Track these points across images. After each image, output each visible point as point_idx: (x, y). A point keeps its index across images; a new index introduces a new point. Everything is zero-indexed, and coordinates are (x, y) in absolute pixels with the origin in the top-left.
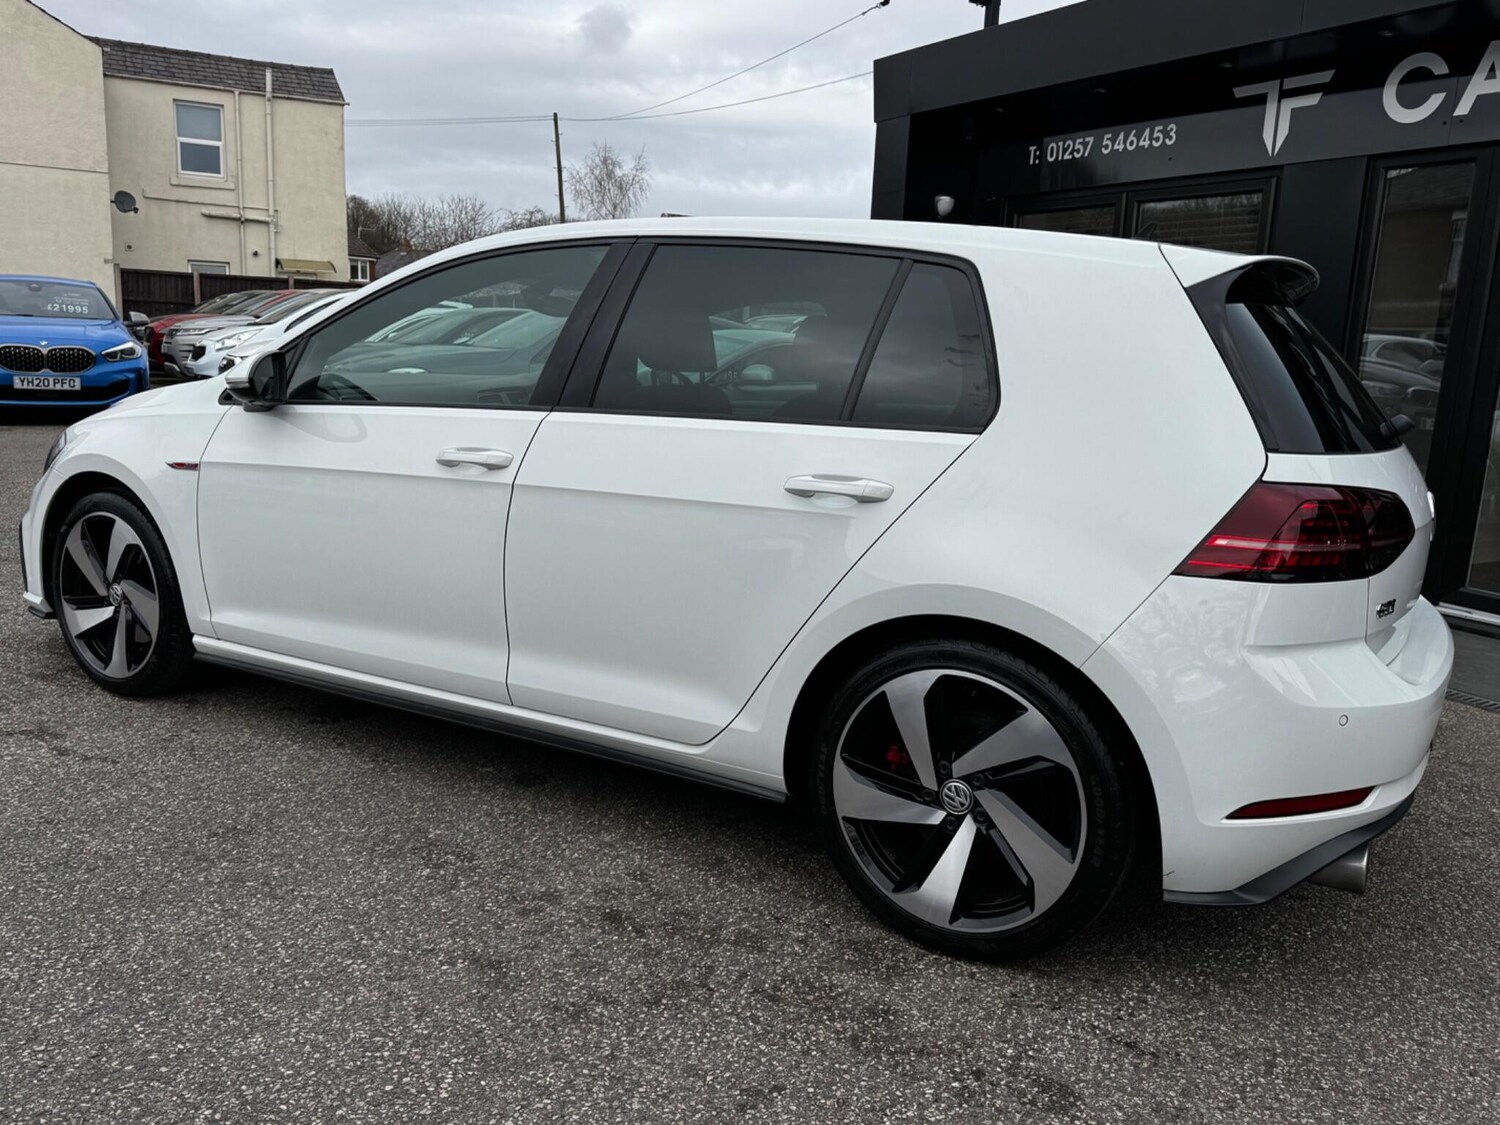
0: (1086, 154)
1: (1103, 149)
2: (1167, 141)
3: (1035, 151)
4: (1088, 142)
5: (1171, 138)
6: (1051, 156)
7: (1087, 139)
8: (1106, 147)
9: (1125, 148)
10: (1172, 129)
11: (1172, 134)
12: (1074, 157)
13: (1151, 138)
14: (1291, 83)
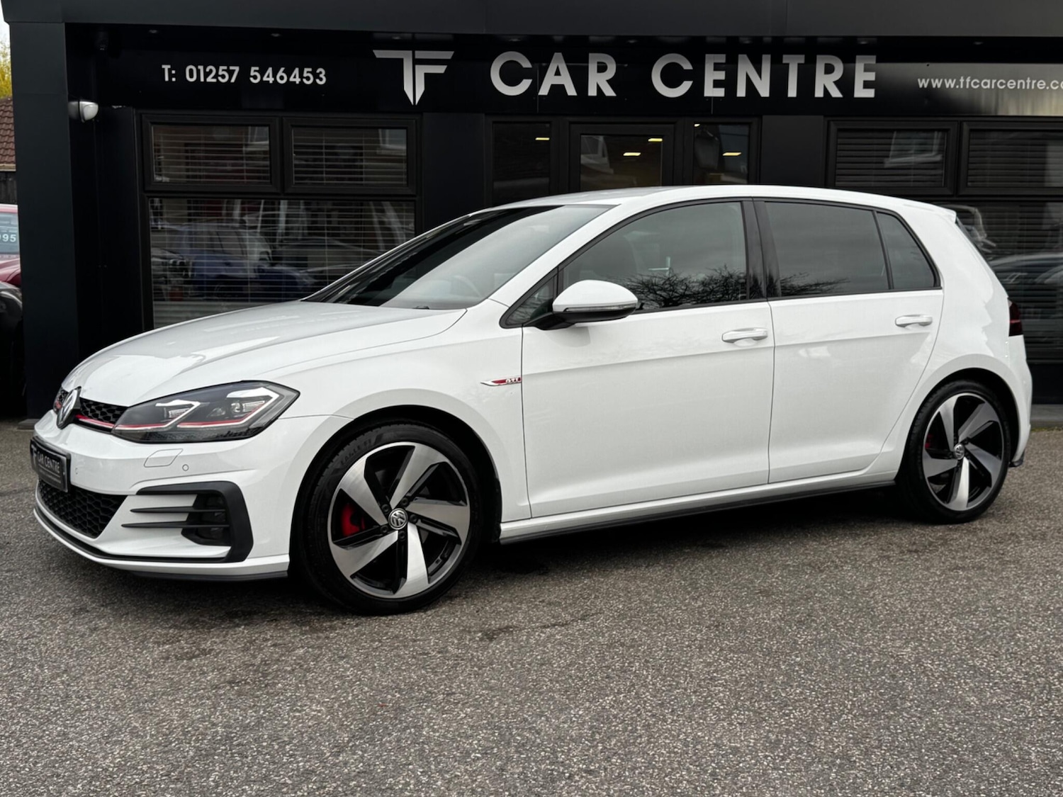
0: (233, 80)
1: (252, 79)
2: (318, 81)
3: (170, 70)
4: (234, 71)
5: (321, 79)
6: (191, 76)
7: (231, 68)
8: (255, 77)
9: (275, 81)
10: (321, 73)
11: (322, 76)
12: (218, 80)
13: (301, 76)
14: (420, 54)
